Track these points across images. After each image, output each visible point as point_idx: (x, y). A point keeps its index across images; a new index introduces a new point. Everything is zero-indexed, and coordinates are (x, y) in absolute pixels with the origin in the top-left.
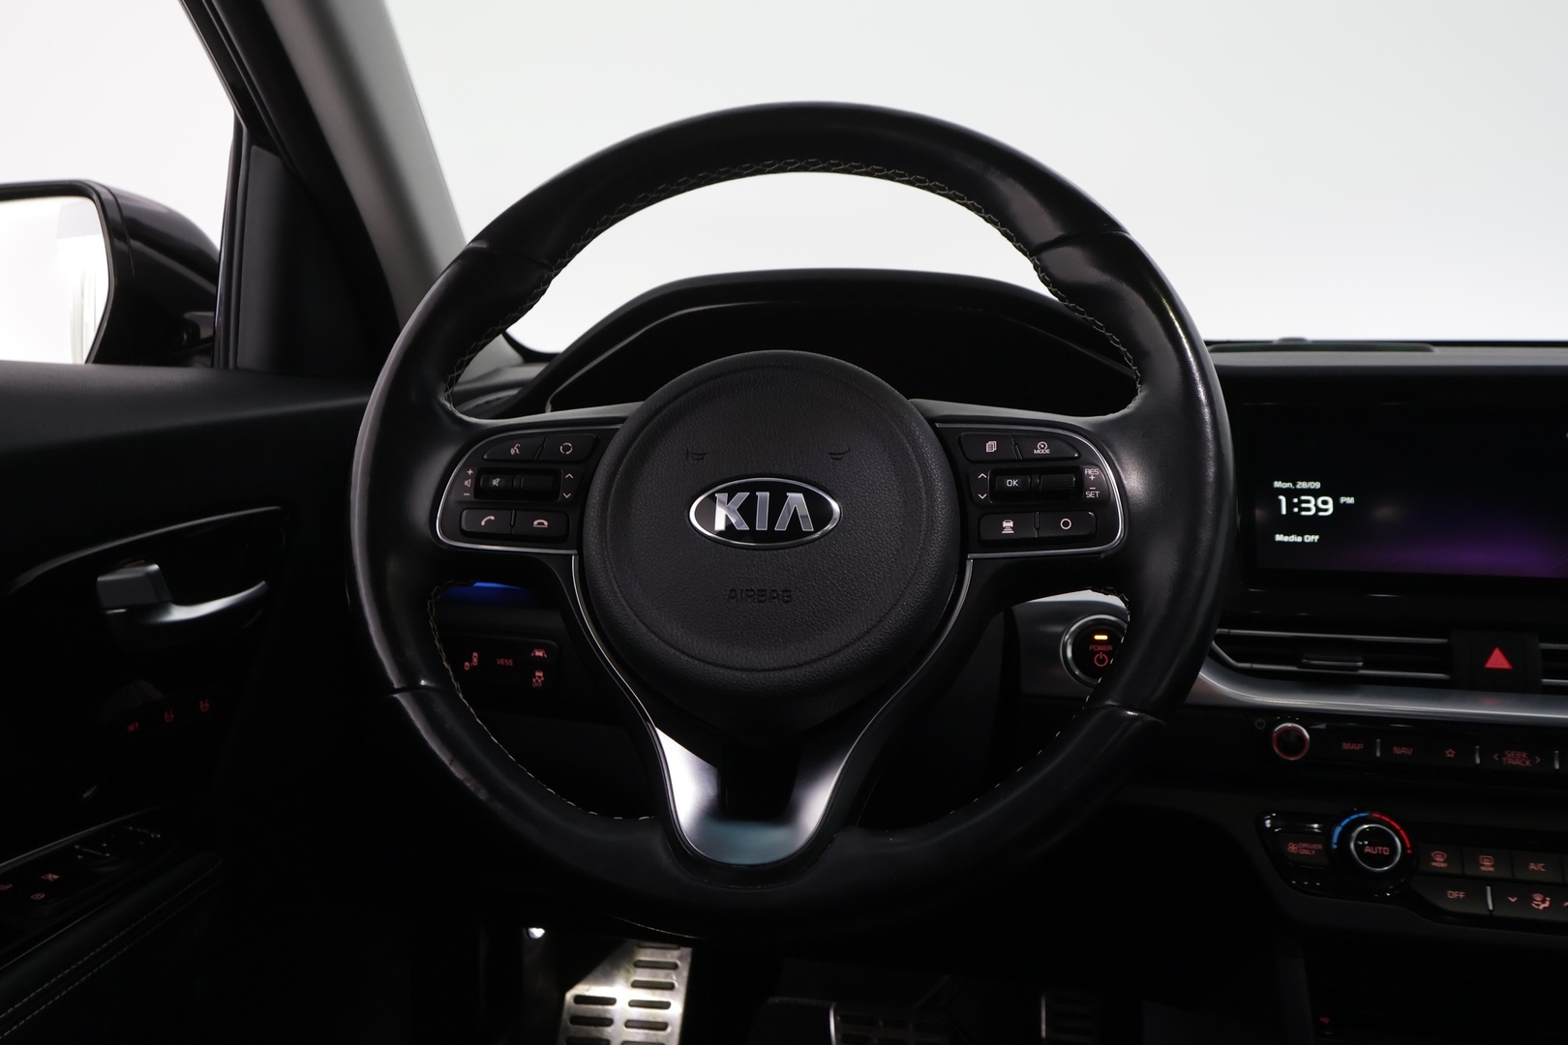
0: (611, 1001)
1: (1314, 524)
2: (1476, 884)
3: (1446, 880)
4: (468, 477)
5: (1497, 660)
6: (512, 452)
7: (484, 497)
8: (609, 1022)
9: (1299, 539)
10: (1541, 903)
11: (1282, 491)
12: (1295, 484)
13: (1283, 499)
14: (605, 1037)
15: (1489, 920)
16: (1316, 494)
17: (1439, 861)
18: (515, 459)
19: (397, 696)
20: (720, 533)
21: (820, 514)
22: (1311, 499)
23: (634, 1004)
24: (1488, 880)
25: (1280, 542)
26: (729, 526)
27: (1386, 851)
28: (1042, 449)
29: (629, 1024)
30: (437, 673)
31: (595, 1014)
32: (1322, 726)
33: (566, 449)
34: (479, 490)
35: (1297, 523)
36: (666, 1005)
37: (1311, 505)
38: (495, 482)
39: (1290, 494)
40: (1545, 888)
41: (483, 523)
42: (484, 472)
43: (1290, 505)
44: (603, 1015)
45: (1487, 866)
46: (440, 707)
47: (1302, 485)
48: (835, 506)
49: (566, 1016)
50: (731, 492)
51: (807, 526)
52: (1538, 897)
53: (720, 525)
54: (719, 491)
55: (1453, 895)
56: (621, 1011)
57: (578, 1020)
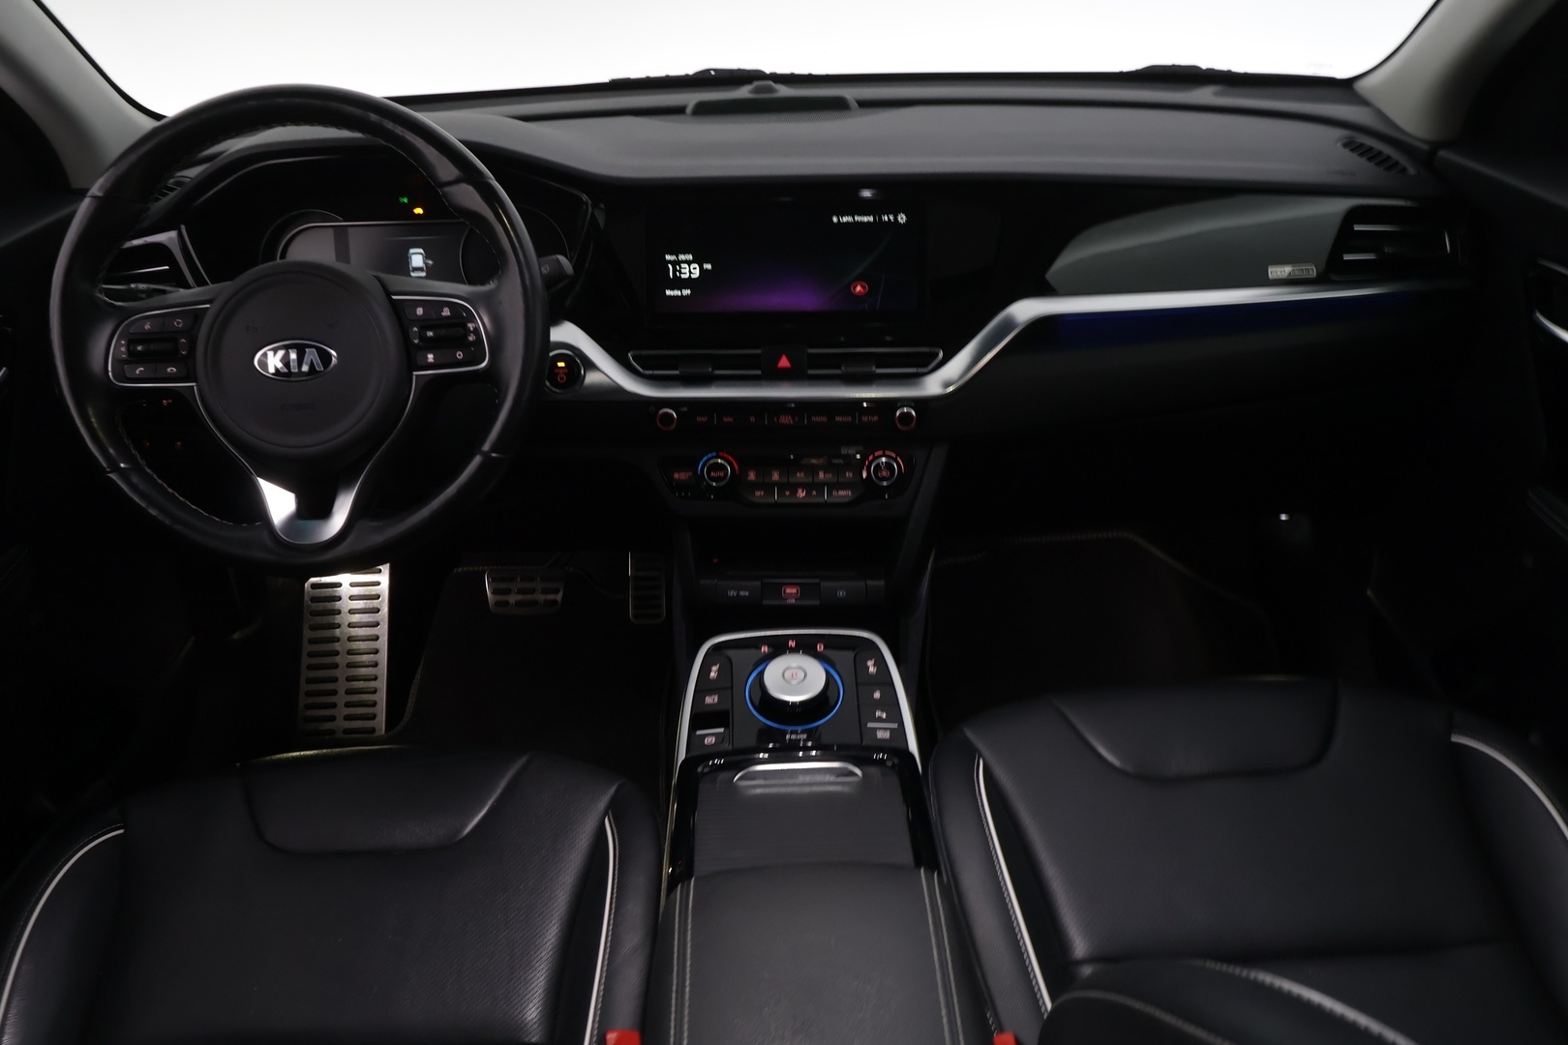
0: (339, 585)
1: (689, 283)
2: (769, 488)
3: (755, 486)
4: (122, 345)
5: (784, 362)
6: (146, 327)
7: (134, 358)
8: (340, 598)
9: (679, 293)
10: (801, 494)
11: (670, 262)
12: (677, 257)
13: (670, 266)
14: (336, 608)
15: (776, 505)
16: (689, 263)
17: (752, 476)
18: (148, 333)
19: (110, 475)
20: (273, 374)
21: (325, 358)
22: (686, 266)
23: (352, 585)
24: (776, 484)
25: (670, 296)
26: (277, 369)
27: (722, 474)
28: (446, 312)
29: (351, 598)
30: (129, 459)
31: (328, 594)
32: (686, 409)
33: (179, 323)
34: (131, 353)
35: (679, 283)
36: (378, 584)
37: (687, 271)
38: (139, 348)
39: (675, 263)
40: (803, 486)
41: (137, 372)
42: (132, 342)
43: (675, 270)
44: (333, 594)
45: (776, 476)
46: (135, 479)
47: (682, 257)
48: (333, 353)
49: (307, 598)
50: (275, 350)
51: (319, 367)
52: (800, 491)
53: (272, 370)
54: (269, 350)
55: (758, 493)
56: (346, 590)
57: (315, 599)
